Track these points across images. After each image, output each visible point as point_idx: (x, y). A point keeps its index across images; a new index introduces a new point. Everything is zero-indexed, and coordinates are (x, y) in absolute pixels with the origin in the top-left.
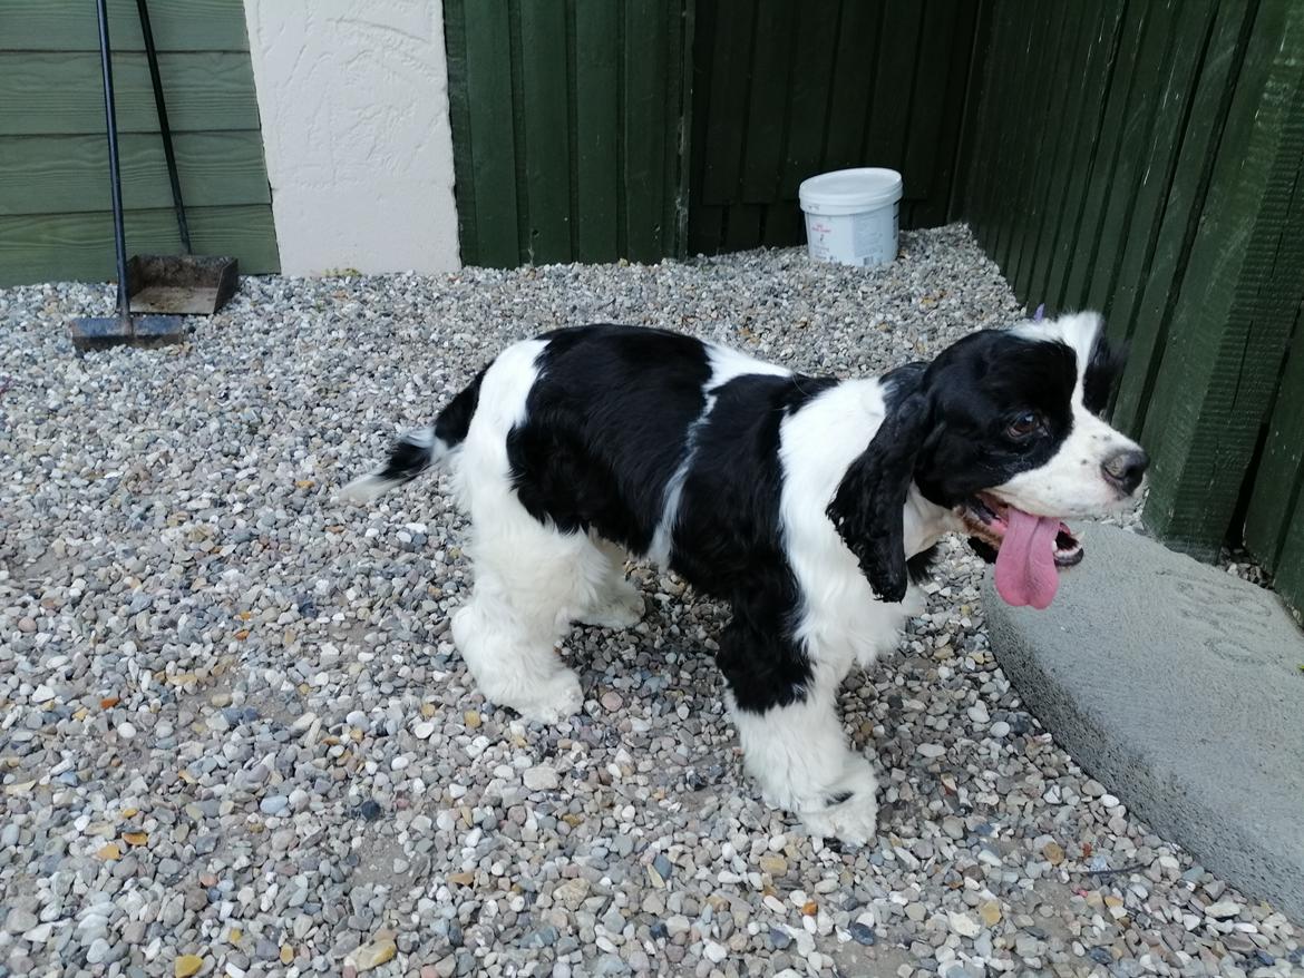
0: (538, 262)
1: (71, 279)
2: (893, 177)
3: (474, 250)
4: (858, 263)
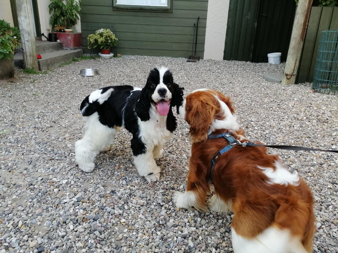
0: (232, 60)
1: (183, 57)
2: (281, 53)
3: (225, 58)
4: (274, 64)
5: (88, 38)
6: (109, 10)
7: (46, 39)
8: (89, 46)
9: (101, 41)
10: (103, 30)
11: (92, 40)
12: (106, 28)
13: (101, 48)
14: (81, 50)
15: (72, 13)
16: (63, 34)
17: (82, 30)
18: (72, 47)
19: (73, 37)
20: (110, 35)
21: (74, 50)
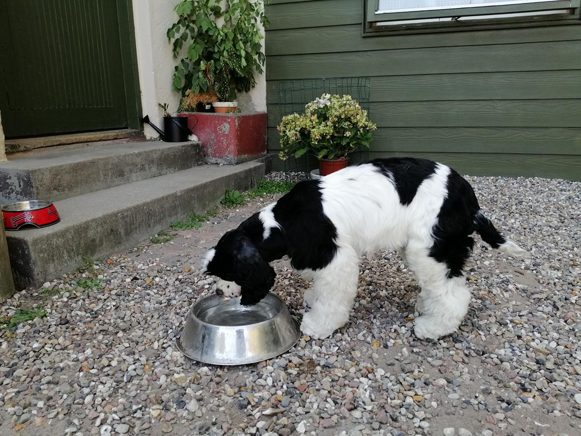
5: (281, 128)
6: (352, 37)
7: (156, 135)
8: (283, 150)
9: (322, 135)
10: (330, 99)
11: (293, 132)
12: (339, 91)
13: (320, 157)
14: (259, 164)
15: (237, 50)
16: (207, 116)
17: (268, 104)
18: (231, 157)
19: (237, 124)
20: (352, 113)
21: (237, 163)
